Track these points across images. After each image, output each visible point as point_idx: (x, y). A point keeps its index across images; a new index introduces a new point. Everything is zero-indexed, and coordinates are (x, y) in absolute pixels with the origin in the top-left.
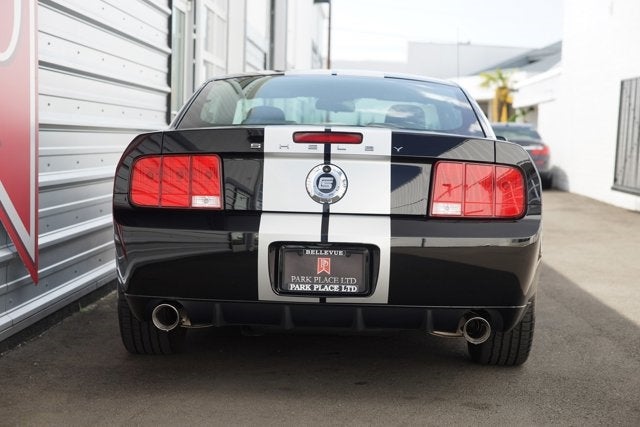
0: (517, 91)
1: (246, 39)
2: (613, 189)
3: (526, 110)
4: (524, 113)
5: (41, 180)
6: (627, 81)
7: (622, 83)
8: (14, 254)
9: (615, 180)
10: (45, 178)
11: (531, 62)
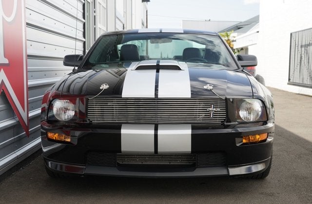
0: (235, 41)
1: (116, 17)
2: (288, 84)
3: (239, 50)
4: (238, 51)
5: (29, 83)
6: (294, 33)
7: (291, 34)
8: (17, 122)
9: (289, 80)
10: (31, 83)
11: (239, 28)
